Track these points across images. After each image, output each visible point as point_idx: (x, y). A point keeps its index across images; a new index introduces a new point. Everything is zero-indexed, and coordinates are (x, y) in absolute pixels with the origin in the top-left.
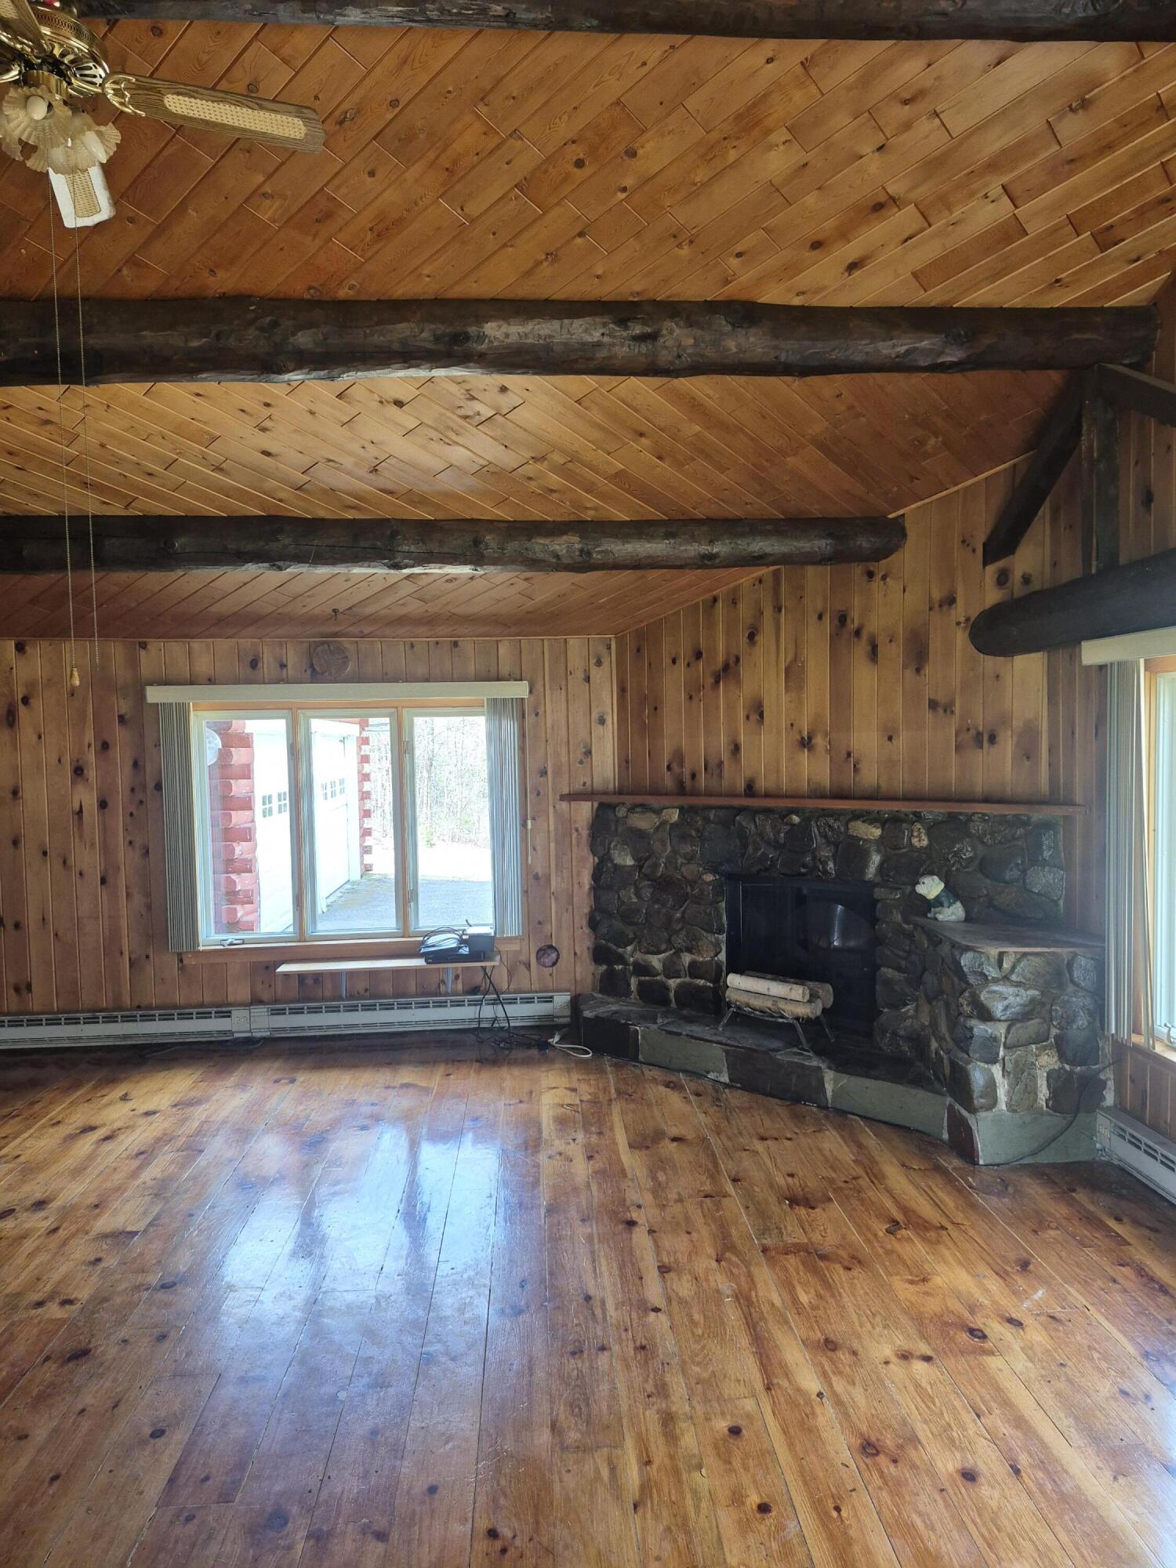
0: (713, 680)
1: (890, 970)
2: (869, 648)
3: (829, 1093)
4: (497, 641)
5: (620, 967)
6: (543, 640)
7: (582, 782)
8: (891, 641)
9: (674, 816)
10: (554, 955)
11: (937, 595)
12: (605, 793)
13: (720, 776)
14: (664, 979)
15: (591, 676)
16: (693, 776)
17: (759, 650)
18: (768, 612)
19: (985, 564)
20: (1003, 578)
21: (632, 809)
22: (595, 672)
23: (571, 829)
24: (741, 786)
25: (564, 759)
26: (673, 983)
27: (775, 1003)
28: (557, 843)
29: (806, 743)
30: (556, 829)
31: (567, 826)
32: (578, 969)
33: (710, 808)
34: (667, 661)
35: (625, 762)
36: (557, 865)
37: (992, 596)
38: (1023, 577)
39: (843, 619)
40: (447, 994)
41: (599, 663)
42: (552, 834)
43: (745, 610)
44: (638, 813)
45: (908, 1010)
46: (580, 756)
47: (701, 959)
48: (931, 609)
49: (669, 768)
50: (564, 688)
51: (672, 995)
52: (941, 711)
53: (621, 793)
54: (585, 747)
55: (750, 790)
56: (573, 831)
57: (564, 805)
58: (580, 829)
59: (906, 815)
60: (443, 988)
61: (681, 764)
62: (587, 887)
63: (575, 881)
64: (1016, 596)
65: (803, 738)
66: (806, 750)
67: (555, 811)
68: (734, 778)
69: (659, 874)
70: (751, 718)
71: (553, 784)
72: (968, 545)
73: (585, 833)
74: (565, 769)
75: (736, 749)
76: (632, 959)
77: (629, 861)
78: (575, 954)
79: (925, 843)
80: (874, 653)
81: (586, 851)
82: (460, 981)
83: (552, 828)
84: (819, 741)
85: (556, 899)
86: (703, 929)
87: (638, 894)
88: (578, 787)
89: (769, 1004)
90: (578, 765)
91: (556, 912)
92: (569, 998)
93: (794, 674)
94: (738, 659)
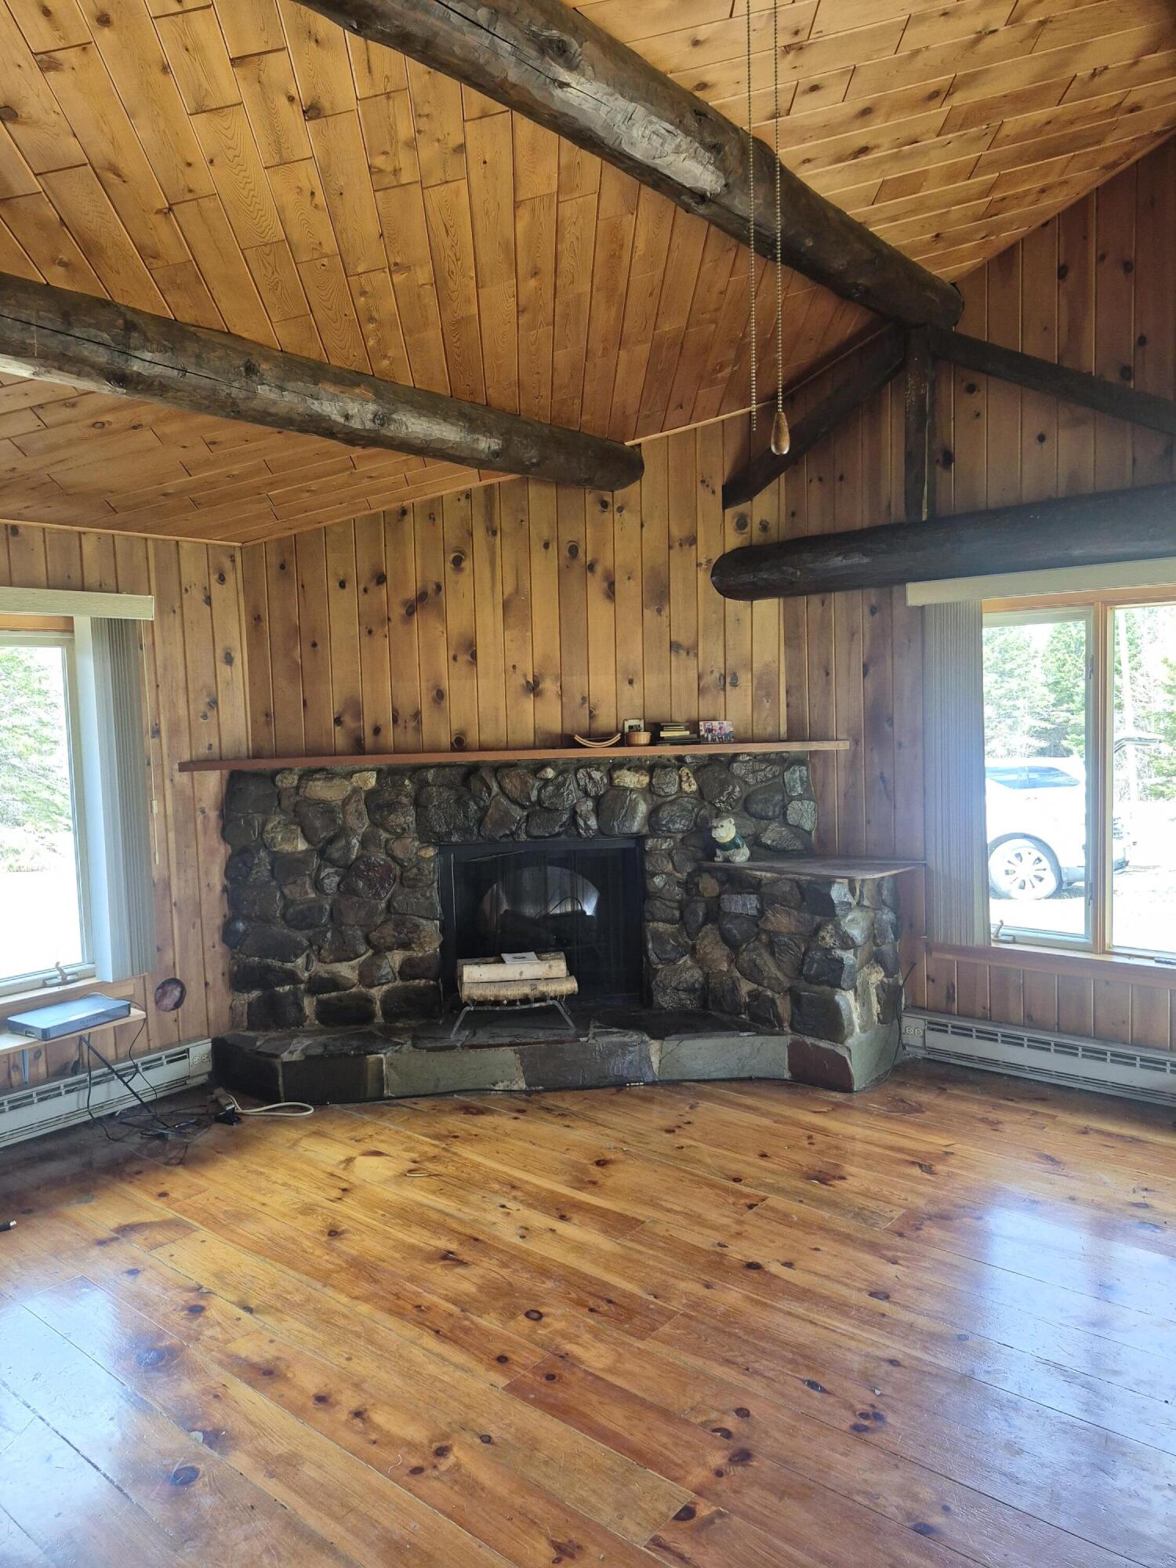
0: (403, 612)
1: (661, 924)
2: (606, 585)
3: (655, 1066)
4: (79, 533)
5: (287, 988)
6: (146, 539)
7: (207, 745)
8: (629, 578)
9: (372, 781)
10: (177, 993)
11: (676, 532)
12: (237, 758)
13: (418, 729)
14: (363, 990)
15: (212, 597)
16: (377, 731)
17: (465, 579)
18: (479, 533)
19: (724, 508)
20: (742, 523)
21: (307, 775)
22: (217, 590)
23: (195, 809)
24: (445, 740)
25: (182, 711)
26: (377, 993)
27: (534, 988)
28: (177, 831)
29: (533, 688)
30: (176, 811)
31: (188, 803)
32: (211, 1006)
33: (427, 767)
34: (333, 584)
35: (264, 716)
36: (178, 863)
37: (733, 540)
38: (761, 523)
39: (573, 550)
40: (23, 1086)
41: (222, 579)
42: (171, 820)
43: (450, 529)
44: (319, 780)
45: (686, 961)
46: (203, 708)
47: (420, 955)
48: (670, 547)
49: (338, 721)
50: (178, 610)
51: (378, 1007)
52: (683, 653)
53: (257, 755)
54: (209, 695)
55: (459, 744)
56: (199, 813)
57: (183, 778)
58: (207, 811)
59: (669, 760)
60: (15, 1077)
61: (358, 714)
62: (218, 888)
63: (203, 883)
64: (754, 541)
65: (528, 682)
66: (532, 696)
67: (173, 786)
68: (437, 730)
69: (354, 857)
70: (459, 658)
71: (169, 748)
72: (708, 486)
73: (213, 815)
74: (184, 725)
75: (440, 696)
76: (306, 974)
77: (302, 846)
78: (206, 984)
79: (694, 787)
80: (610, 593)
81: (214, 840)
82: (42, 1059)
83: (170, 811)
84: (549, 686)
85: (180, 912)
86: (421, 917)
87: (318, 885)
88: (202, 751)
89: (526, 990)
90: (202, 720)
91: (180, 928)
92: (210, 1045)
93: (514, 608)
94: (439, 588)
